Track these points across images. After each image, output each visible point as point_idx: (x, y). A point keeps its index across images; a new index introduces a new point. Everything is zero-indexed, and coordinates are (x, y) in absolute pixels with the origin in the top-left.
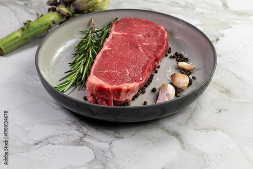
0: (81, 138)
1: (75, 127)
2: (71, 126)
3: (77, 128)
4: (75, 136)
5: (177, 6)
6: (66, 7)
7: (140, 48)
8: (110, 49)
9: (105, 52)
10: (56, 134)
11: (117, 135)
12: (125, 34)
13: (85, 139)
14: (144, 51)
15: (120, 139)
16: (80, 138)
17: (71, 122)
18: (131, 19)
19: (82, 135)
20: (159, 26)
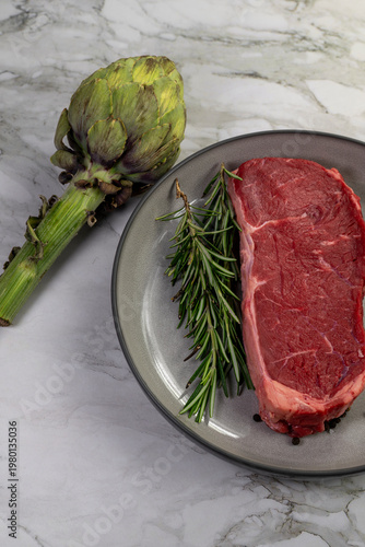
0: (287, 514)
1: (262, 491)
2: (255, 489)
3: (267, 493)
4: (274, 513)
5: (307, 49)
6: (107, 169)
7: (321, 259)
8: (264, 282)
9: (258, 295)
10: (237, 520)
11: (350, 487)
12: (273, 222)
13: (296, 515)
14: (332, 266)
15: (359, 494)
16: (285, 517)
17: (248, 480)
18: (259, 161)
19: (286, 508)
20: (330, 172)
